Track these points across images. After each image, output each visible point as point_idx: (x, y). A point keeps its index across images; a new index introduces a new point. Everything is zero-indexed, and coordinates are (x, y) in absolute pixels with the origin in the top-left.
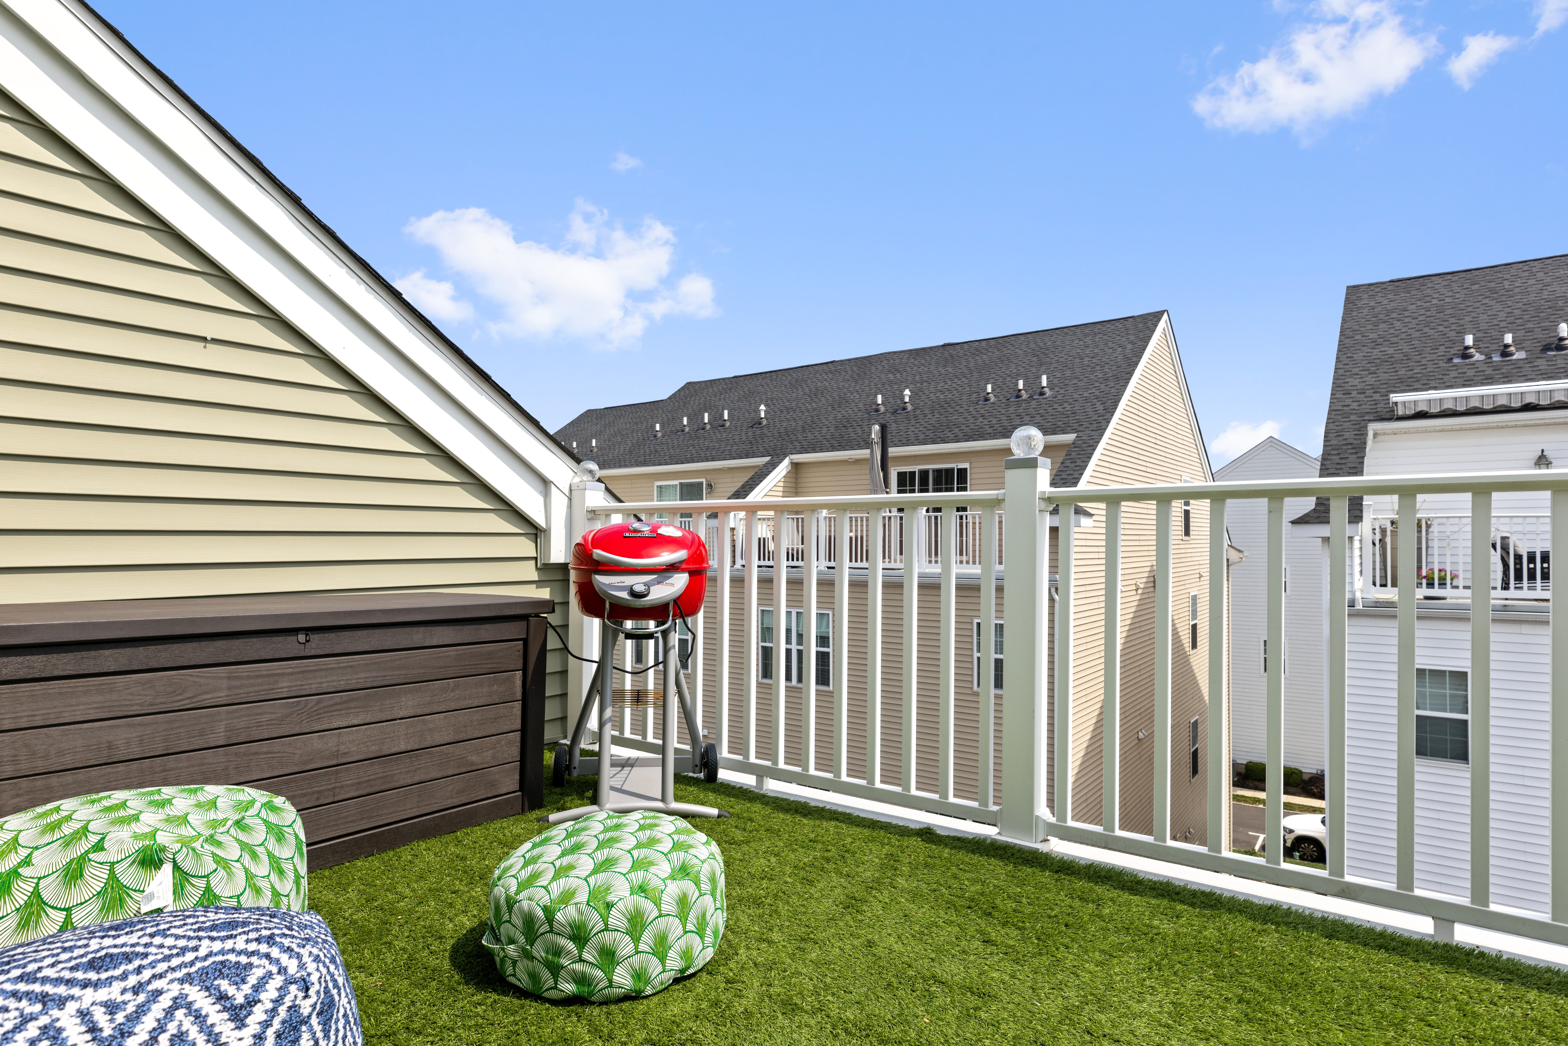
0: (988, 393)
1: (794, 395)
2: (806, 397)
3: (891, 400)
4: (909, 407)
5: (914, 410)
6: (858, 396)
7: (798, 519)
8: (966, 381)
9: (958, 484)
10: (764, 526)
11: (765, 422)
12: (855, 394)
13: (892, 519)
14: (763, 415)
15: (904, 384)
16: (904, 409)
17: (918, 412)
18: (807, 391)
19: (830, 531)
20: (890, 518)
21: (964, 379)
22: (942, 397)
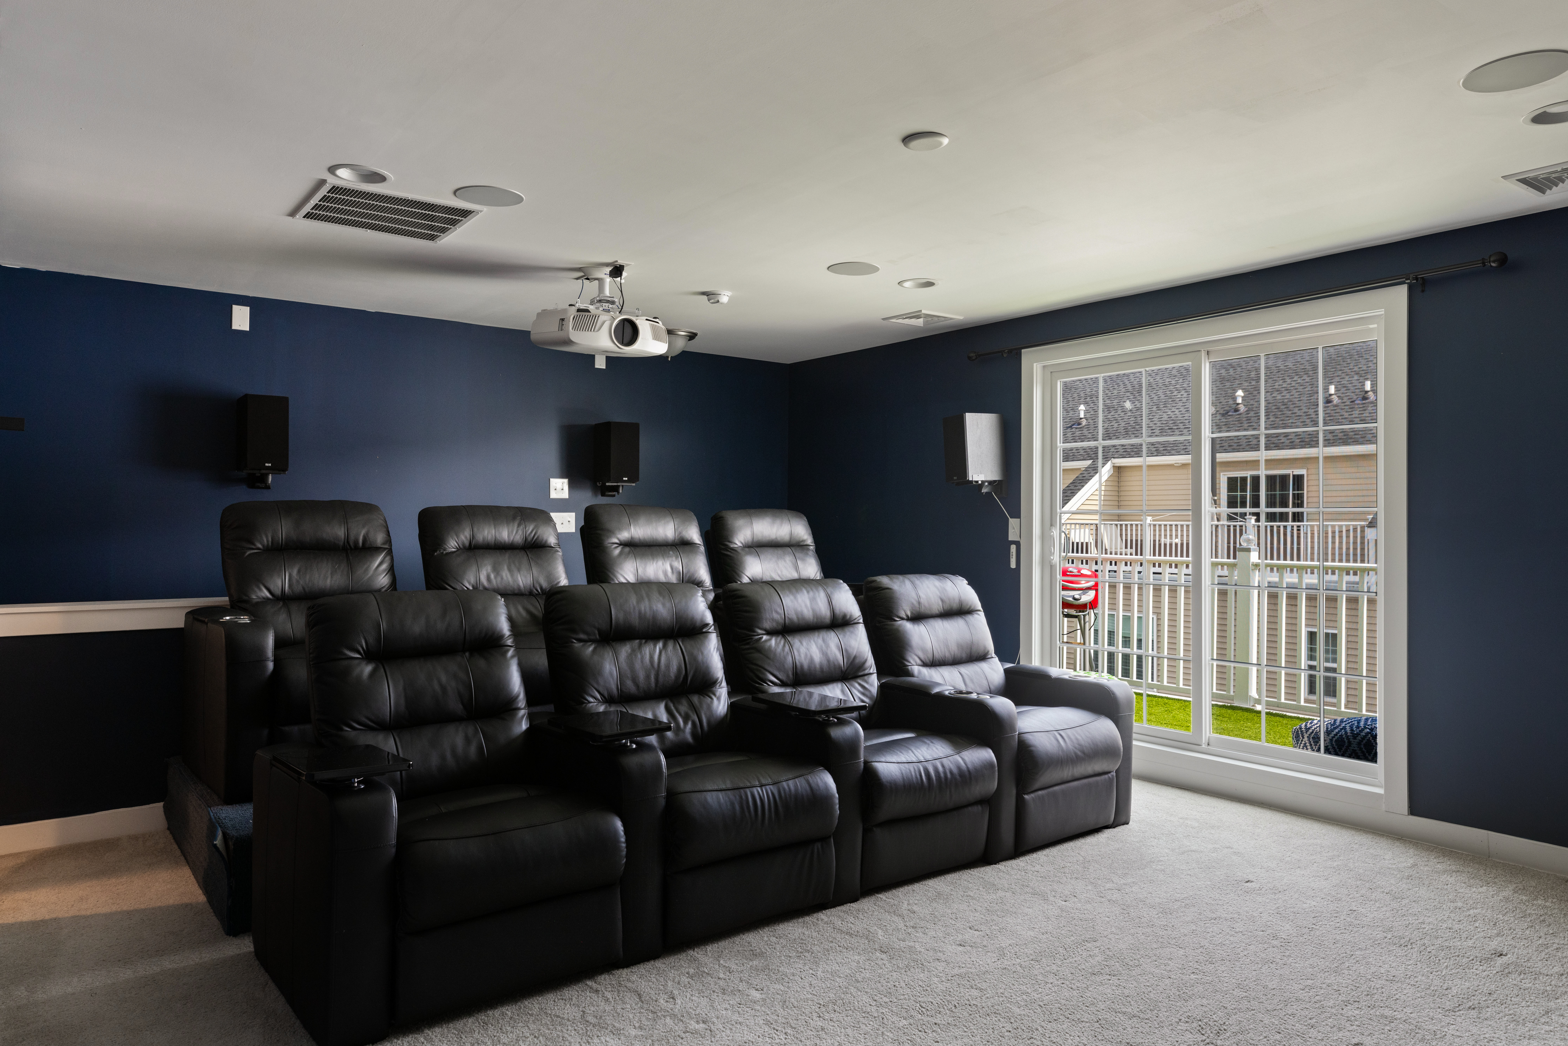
0: (1331, 395)
1: (1115, 392)
2: (1128, 394)
3: (1222, 400)
4: (1242, 408)
5: (1248, 412)
6: (1185, 395)
7: (1121, 525)
8: (1308, 379)
9: (1294, 490)
10: (1087, 530)
11: (1084, 422)
12: (1183, 392)
13: (1219, 527)
14: (1082, 415)
15: (1237, 382)
16: (1236, 410)
17: (1252, 414)
18: (1129, 387)
19: (1155, 535)
20: (1217, 526)
21: (1305, 377)
22: (1279, 397)
